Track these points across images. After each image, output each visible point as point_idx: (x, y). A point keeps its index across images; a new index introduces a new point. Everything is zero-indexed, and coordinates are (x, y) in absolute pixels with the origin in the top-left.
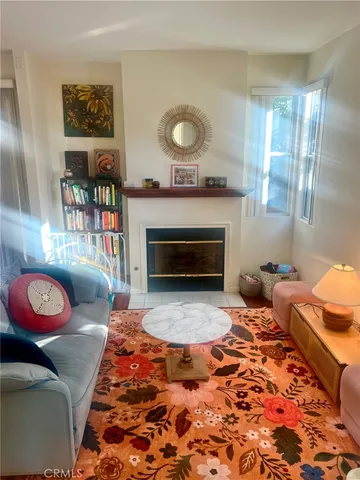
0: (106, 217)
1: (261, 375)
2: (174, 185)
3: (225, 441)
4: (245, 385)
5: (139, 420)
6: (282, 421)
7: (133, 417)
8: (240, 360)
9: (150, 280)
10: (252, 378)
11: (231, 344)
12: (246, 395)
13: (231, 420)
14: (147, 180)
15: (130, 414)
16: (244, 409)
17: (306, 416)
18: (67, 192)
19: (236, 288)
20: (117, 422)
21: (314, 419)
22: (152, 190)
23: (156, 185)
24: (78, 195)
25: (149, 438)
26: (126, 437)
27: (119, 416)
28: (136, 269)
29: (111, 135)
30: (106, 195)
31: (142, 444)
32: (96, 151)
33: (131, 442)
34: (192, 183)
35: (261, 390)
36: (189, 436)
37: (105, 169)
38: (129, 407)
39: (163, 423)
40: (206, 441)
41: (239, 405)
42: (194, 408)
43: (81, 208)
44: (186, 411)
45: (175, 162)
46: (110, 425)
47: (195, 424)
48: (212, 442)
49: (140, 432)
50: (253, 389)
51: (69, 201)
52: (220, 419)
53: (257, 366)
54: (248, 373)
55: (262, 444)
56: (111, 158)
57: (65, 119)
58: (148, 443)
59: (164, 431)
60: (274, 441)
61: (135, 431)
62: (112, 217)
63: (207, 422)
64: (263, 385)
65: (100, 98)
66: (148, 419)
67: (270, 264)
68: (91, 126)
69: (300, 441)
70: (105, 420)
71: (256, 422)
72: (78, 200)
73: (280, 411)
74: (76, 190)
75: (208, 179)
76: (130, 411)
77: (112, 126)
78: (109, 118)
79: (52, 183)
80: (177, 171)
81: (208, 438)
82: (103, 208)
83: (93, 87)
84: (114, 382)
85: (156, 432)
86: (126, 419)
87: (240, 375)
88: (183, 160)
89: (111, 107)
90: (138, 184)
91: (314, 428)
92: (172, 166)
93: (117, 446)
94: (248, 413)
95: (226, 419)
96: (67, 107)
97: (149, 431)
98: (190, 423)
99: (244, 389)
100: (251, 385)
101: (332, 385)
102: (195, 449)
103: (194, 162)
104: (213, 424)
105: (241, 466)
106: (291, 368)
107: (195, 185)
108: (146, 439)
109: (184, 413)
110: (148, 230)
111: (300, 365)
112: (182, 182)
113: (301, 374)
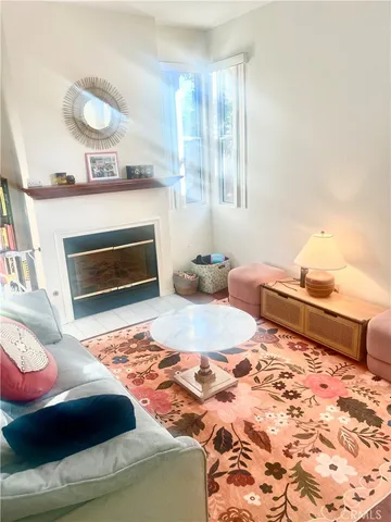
1: (274, 362)
2: (92, 179)
3: (312, 435)
4: (272, 375)
5: (212, 456)
6: (334, 394)
8: (244, 355)
9: (75, 303)
10: (269, 367)
12: (283, 384)
13: (296, 412)
14: (58, 175)
16: (295, 397)
17: (346, 381)
19: (171, 291)
21: (353, 381)
22: (67, 187)
23: (70, 180)
25: (242, 467)
26: (217, 480)
28: (56, 294)
31: (242, 478)
33: (228, 482)
34: (113, 174)
35: (290, 375)
36: (277, 446)
39: (239, 445)
40: (297, 443)
41: (288, 396)
42: (252, 417)
44: (248, 424)
45: (90, 150)
47: (269, 432)
48: (301, 441)
49: (226, 468)
50: (282, 376)
52: (286, 416)
53: (263, 355)
54: (263, 364)
55: (341, 420)
58: (248, 474)
59: (248, 453)
60: (348, 414)
61: (220, 470)
63: (278, 424)
64: (287, 369)
66: (220, 450)
67: (199, 257)
69: (365, 405)
71: (317, 404)
73: (324, 386)
75: (129, 169)
80: (93, 161)
81: (296, 439)
85: (242, 459)
87: (258, 368)
88: (98, 148)
90: (47, 182)
91: (362, 389)
92: (86, 154)
93: (218, 495)
94: (302, 399)
95: (290, 414)
97: (236, 461)
98: (264, 433)
99: (276, 379)
100: (276, 374)
101: (349, 345)
102: (295, 455)
103: (112, 149)
104: (285, 424)
105: (347, 449)
106: (292, 346)
107: (117, 177)
108: (240, 471)
109: (249, 427)
110: (65, 240)
111: (296, 341)
112: (101, 175)
113: (304, 348)
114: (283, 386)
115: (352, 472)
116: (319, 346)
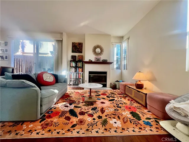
0: (79, 69)
1: (121, 101)
2: (95, 61)
5: (89, 110)
6: (131, 110)
7: (87, 109)
8: (115, 98)
11: (111, 95)
12: (119, 105)
13: (117, 110)
14: (90, 60)
15: (86, 109)
16: (119, 108)
17: (137, 109)
18: (71, 64)
19: (110, 87)
20: (83, 110)
21: (140, 110)
22: (90, 62)
24: (73, 64)
25: (93, 114)
26: (86, 114)
27: (83, 109)
28: (86, 81)
29: (82, 53)
30: (80, 64)
31: (91, 115)
32: (78, 56)
33: (87, 115)
34: (99, 61)
35: (122, 104)
36: (105, 114)
37: (80, 59)
38: (86, 107)
41: (118, 107)
42: (105, 107)
43: (74, 67)
44: (103, 108)
46: (81, 111)
47: (106, 111)
48: (112, 115)
49: (90, 113)
50: (120, 104)
51: (71, 66)
52: (113, 110)
53: (120, 99)
54: (118, 101)
55: (128, 115)
56: (81, 57)
57: (72, 49)
58: (93, 115)
59: (97, 112)
60: (131, 115)
61: (88, 112)
62: (81, 69)
63: (110, 110)
65: (80, 45)
66: (92, 110)
67: (117, 81)
68: (77, 51)
69: (139, 115)
70: (79, 110)
71: (124, 111)
72: (73, 66)
73: (130, 108)
74: (73, 63)
75: (103, 60)
76: (86, 108)
77: (82, 51)
78: (82, 49)
79: (68, 62)
80: (96, 58)
82: (79, 67)
83: (79, 43)
84: (81, 102)
85: (95, 113)
86: (85, 110)
87: (116, 101)
89: (82, 47)
91: (141, 112)
93: (83, 116)
94: (121, 108)
95: (115, 110)
96: (73, 47)
97: (93, 112)
98: (105, 111)
99: (118, 104)
101: (143, 101)
102: (108, 117)
103: (100, 56)
105: (124, 121)
106: (129, 100)
108: (92, 114)
110: (89, 72)
112: (97, 61)
113: (132, 101)
115: (120, 126)
116: (136, 101)
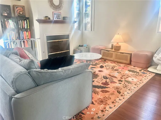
0: (25, 34)
2: (54, 19)
5: (104, 80)
6: (126, 69)
9: (49, 55)
23: (49, 19)
24: (11, 24)
28: (44, 52)
30: (24, 24)
31: (114, 82)
32: (15, 6)
34: (60, 18)
37: (20, 13)
39: (110, 78)
41: (116, 70)
56: (22, 9)
64: (113, 66)
71: (124, 71)
73: (123, 68)
80: (55, 14)
81: (122, 76)
92: (53, 12)
94: (119, 71)
97: (110, 80)
100: (111, 67)
101: (127, 60)
102: (123, 79)
103: (60, 11)
104: (118, 74)
105: (134, 77)
106: (111, 63)
107: (61, 20)
108: (112, 81)
109: (110, 75)
111: (112, 62)
113: (114, 63)
114: (113, 69)
115: (137, 80)
116: (118, 62)
